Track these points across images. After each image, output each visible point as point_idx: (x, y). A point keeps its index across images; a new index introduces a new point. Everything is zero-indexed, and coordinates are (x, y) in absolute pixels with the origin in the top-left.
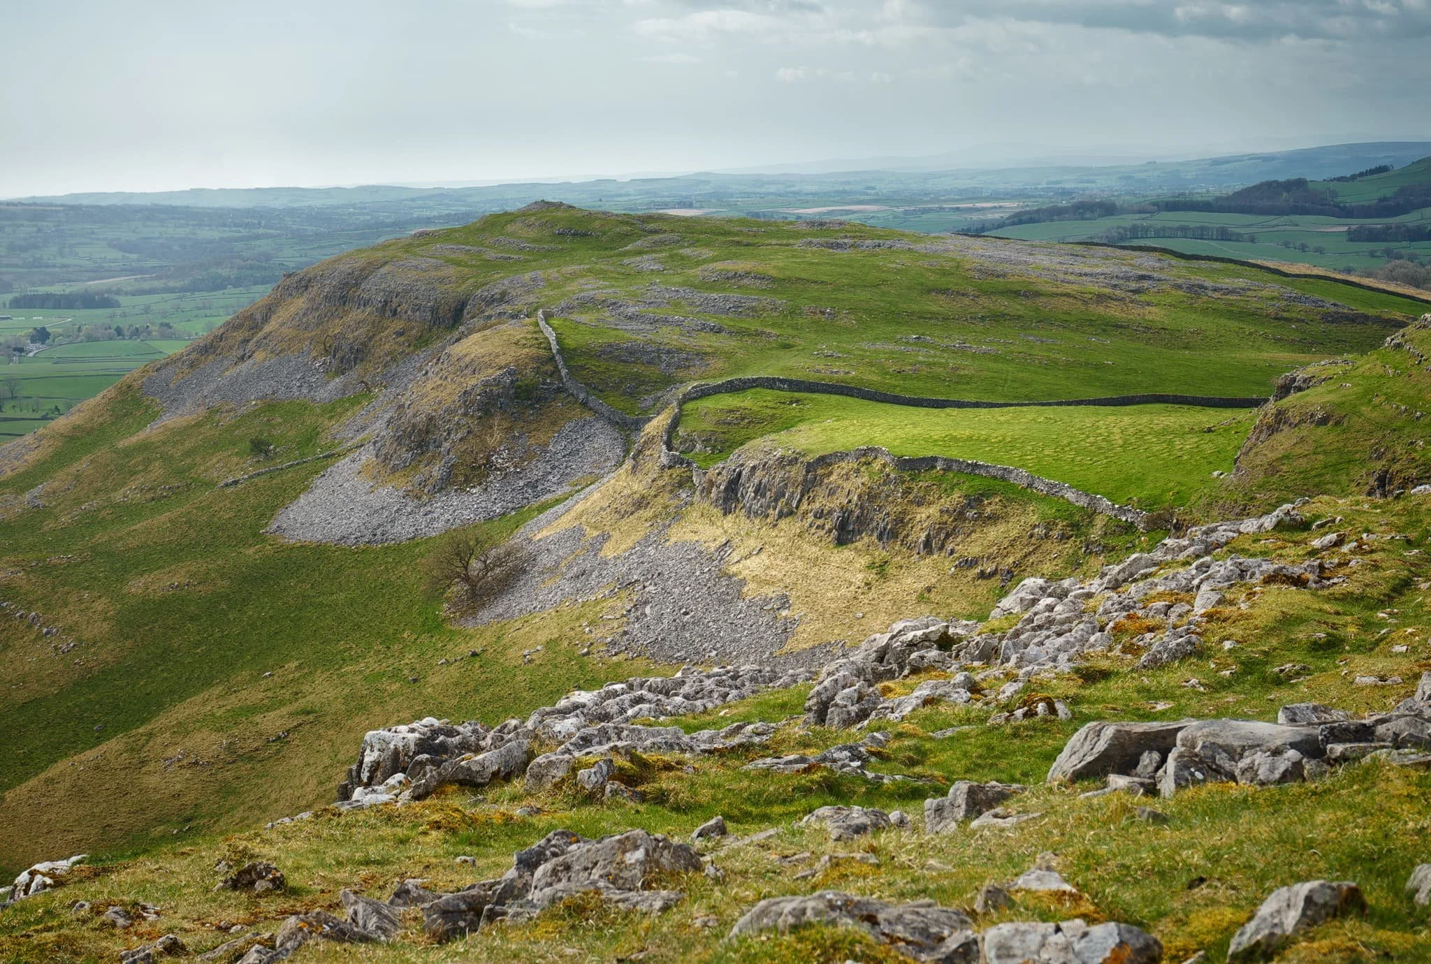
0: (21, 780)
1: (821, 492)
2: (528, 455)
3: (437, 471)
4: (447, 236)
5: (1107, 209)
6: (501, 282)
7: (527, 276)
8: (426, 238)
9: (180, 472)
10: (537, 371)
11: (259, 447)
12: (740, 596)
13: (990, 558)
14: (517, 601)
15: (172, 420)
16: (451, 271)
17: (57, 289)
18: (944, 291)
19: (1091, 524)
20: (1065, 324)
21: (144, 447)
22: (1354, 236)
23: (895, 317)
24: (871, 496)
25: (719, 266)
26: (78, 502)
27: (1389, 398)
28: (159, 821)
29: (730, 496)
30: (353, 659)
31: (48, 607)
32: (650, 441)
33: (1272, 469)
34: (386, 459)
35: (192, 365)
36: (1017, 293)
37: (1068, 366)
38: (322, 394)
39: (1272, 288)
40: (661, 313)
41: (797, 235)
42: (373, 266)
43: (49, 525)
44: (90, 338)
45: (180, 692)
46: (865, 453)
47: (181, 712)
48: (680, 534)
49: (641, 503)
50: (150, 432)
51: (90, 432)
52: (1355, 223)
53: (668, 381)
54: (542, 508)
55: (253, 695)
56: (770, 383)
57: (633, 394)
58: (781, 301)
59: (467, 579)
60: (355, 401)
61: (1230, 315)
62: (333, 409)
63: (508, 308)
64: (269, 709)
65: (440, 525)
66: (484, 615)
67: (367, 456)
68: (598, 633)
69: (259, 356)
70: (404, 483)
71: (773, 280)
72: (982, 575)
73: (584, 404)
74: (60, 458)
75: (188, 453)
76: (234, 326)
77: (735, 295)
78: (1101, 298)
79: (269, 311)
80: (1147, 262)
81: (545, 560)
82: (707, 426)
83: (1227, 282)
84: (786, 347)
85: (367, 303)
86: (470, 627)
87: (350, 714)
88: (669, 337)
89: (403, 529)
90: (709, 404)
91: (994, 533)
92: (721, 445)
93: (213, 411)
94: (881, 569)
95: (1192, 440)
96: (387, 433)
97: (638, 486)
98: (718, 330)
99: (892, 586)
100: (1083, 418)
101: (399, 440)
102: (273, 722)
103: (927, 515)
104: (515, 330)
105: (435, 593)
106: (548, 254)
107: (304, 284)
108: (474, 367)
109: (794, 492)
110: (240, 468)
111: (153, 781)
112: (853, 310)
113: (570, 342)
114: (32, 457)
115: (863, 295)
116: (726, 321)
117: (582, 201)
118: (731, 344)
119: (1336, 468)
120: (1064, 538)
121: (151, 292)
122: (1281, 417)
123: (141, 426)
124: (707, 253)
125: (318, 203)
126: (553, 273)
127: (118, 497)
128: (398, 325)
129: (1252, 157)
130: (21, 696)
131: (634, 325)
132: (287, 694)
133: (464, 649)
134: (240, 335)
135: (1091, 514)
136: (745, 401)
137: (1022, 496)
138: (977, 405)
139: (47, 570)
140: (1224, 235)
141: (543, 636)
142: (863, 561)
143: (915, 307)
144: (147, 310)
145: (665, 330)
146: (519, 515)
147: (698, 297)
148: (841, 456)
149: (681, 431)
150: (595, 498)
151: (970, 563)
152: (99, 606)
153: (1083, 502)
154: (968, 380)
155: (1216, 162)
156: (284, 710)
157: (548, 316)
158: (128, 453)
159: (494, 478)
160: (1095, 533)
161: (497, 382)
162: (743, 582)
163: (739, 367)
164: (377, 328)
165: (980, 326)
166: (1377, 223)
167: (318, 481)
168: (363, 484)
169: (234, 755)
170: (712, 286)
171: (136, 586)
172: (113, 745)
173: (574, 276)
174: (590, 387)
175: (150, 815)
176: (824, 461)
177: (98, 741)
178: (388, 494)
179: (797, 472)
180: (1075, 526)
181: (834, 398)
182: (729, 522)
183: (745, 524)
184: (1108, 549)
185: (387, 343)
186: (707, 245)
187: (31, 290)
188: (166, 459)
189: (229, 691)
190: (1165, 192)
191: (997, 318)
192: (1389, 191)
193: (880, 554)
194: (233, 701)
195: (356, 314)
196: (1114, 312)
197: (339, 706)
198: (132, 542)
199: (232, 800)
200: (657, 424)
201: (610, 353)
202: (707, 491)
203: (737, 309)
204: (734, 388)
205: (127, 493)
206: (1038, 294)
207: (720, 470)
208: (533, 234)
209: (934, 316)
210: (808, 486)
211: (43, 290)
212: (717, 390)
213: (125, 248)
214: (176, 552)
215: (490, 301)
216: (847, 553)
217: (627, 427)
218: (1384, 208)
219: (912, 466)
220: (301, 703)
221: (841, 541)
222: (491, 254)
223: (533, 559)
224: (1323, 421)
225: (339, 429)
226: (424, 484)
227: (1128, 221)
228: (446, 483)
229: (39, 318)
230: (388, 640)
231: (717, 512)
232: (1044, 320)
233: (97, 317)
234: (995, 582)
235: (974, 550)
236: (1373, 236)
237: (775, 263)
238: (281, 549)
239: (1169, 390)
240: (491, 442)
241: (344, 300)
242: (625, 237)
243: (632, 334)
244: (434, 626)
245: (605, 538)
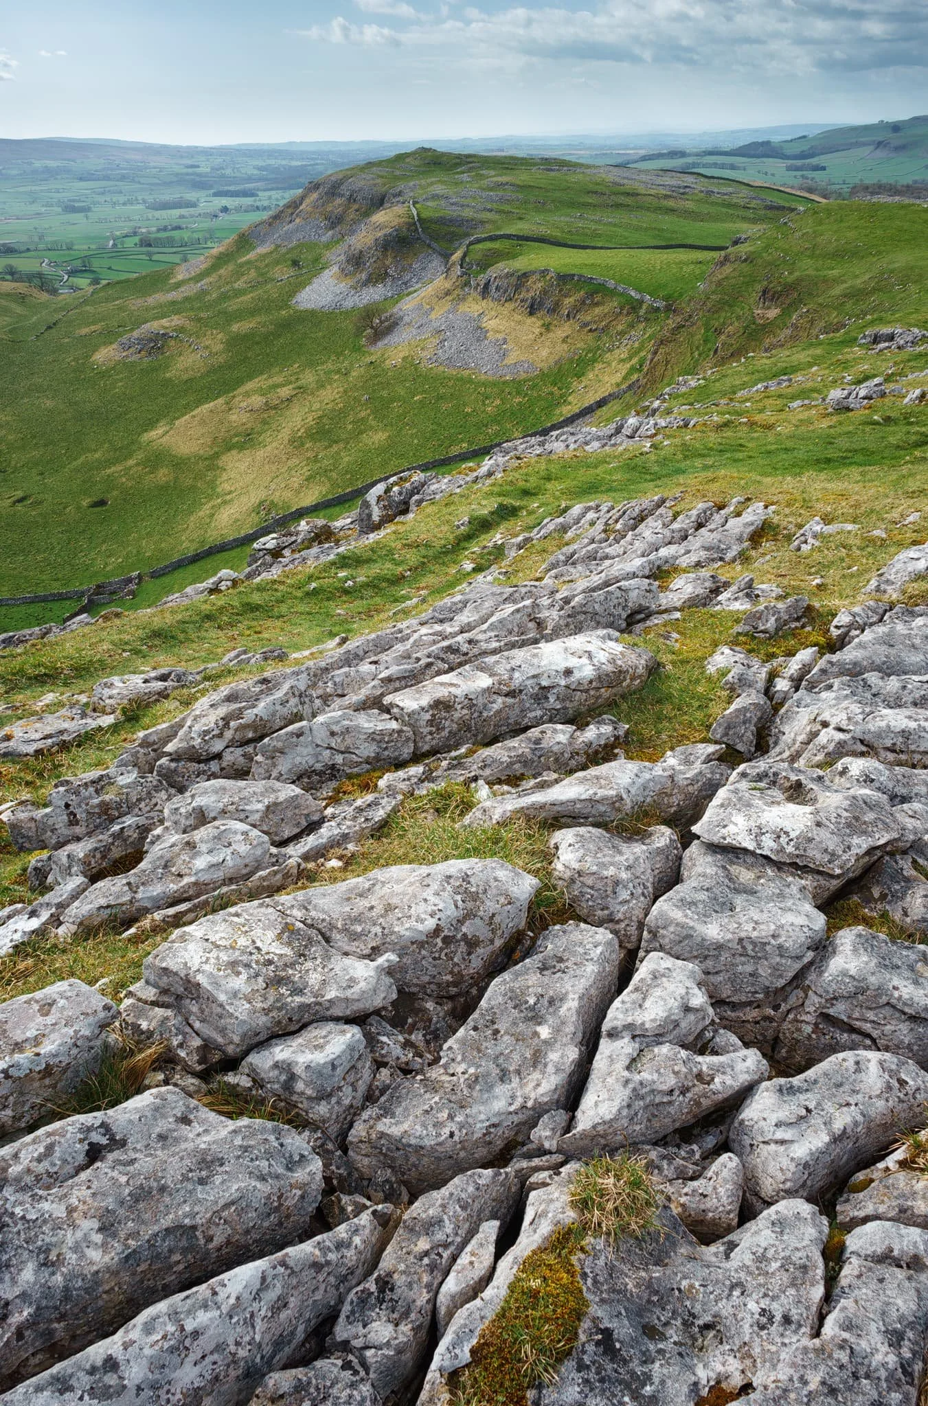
0: (183, 415)
1: (524, 289)
2: (403, 270)
3: (364, 276)
4: (379, 163)
5: (683, 154)
6: (401, 186)
7: (411, 184)
8: (370, 164)
9: (262, 274)
10: (408, 230)
11: (295, 263)
12: (486, 338)
13: (595, 322)
14: (392, 339)
15: (261, 250)
16: (379, 181)
17: (232, 188)
18: (596, 193)
19: (641, 308)
20: (648, 209)
21: (248, 262)
22: (789, 168)
23: (572, 204)
24: (544, 292)
25: (495, 179)
26: (220, 288)
27: (777, 249)
28: (236, 435)
29: (485, 291)
30: (322, 364)
31: (198, 337)
32: (454, 264)
33: (719, 283)
34: (343, 270)
35: (270, 225)
36: (628, 194)
37: (646, 229)
38: (324, 239)
39: (745, 192)
40: (465, 202)
41: (535, 164)
42: (346, 178)
43: (208, 298)
44: (246, 211)
45: (250, 377)
46: (543, 272)
47: (250, 385)
48: (464, 308)
49: (448, 293)
50: (251, 256)
51: (227, 255)
52: (790, 162)
53: (467, 235)
54: (408, 295)
55: (278, 379)
56: (508, 237)
57: (451, 241)
58: (521, 196)
59: (372, 327)
60: (337, 242)
61: (723, 205)
62: (328, 246)
63: (401, 199)
64: (284, 386)
65: (365, 301)
66: (380, 344)
67: (335, 269)
68: (425, 353)
69: (298, 221)
70: (351, 282)
71: (518, 186)
72: (591, 330)
73: (429, 246)
74: (214, 268)
75: (267, 266)
76: (288, 206)
77: (500, 193)
78: (666, 197)
79: (303, 198)
80: (690, 179)
81: (407, 319)
82: (478, 256)
83: (724, 190)
84: (521, 219)
85: (343, 195)
86: (372, 350)
87: (318, 389)
88: (468, 213)
89: (349, 304)
90: (480, 246)
91: (597, 310)
92: (484, 265)
93: (278, 246)
94: (547, 327)
95: (692, 267)
96: (343, 257)
97: (448, 285)
98: (490, 210)
99: (551, 335)
100: (646, 255)
101: (348, 261)
102: (285, 392)
103: (569, 302)
104: (399, 210)
105: (359, 333)
106: (424, 173)
107: (316, 187)
108: (380, 227)
109: (511, 291)
110: (283, 273)
111: (234, 417)
112: (553, 201)
113: (423, 216)
114: (203, 267)
115: (558, 194)
116: (495, 206)
117: (441, 149)
118: (497, 217)
119: (748, 284)
120: (629, 314)
121: (272, 189)
122: (726, 259)
123: (248, 253)
124: (492, 173)
125: (342, 148)
126: (423, 182)
127: (236, 286)
128: (356, 206)
129: (749, 130)
130: (185, 377)
131: (454, 208)
132: (293, 379)
133: (368, 360)
134: (290, 211)
135: (641, 302)
136: (496, 245)
137: (612, 293)
138: (601, 248)
139: (199, 320)
140: (733, 167)
141: (402, 355)
142: (540, 323)
143: (582, 200)
144: (270, 198)
145: (467, 210)
146: (397, 298)
147: (484, 194)
148: (534, 272)
149: (467, 259)
150: (429, 290)
151: (586, 325)
152: (220, 336)
153: (638, 297)
154: (600, 236)
155: (732, 132)
156: (291, 387)
157: (415, 203)
158: (241, 266)
159: (389, 281)
160: (642, 312)
161: (390, 235)
162: (487, 331)
163: (499, 229)
164: (347, 208)
165: (610, 210)
166: (799, 163)
167: (315, 280)
168: (333, 281)
169: (268, 407)
170: (491, 189)
171: (235, 327)
172: (221, 401)
173: (432, 184)
174: (432, 238)
175: (232, 433)
176: (525, 275)
177: (217, 398)
178: (343, 286)
179: (513, 280)
180: (633, 308)
181: (537, 244)
182: (484, 303)
183: (491, 304)
184: (647, 320)
185: (352, 215)
186: (494, 169)
187: (221, 189)
188: (257, 268)
189: (270, 377)
190: (709, 146)
191: (618, 206)
192: (805, 148)
193: (548, 319)
194: (270, 382)
195: (338, 201)
196: (671, 203)
197: (313, 385)
198: (235, 307)
199: (267, 427)
200: (458, 255)
201: (442, 221)
202: (476, 288)
203: (501, 200)
204: (492, 239)
205: (239, 284)
206: (638, 195)
207: (482, 279)
208: (417, 163)
209: (589, 204)
210: (517, 288)
211: (226, 188)
212: (485, 240)
213: (260, 169)
214: (253, 312)
215: (395, 196)
216: (533, 319)
217: (446, 256)
218: (803, 156)
219: (564, 278)
220: (299, 383)
221: (531, 314)
222: (398, 173)
223: (401, 318)
224: (745, 260)
225: (329, 255)
226: (358, 282)
227: (690, 160)
228: (366, 284)
229: (225, 201)
230: (338, 355)
231: (480, 298)
232: (640, 208)
233: (248, 201)
234: (595, 334)
235: (588, 318)
236: (797, 169)
237: (523, 177)
238: (295, 312)
239: (689, 242)
240: (387, 263)
241: (333, 194)
242: (457, 165)
243: (451, 212)
244: (357, 349)
245: (432, 309)
